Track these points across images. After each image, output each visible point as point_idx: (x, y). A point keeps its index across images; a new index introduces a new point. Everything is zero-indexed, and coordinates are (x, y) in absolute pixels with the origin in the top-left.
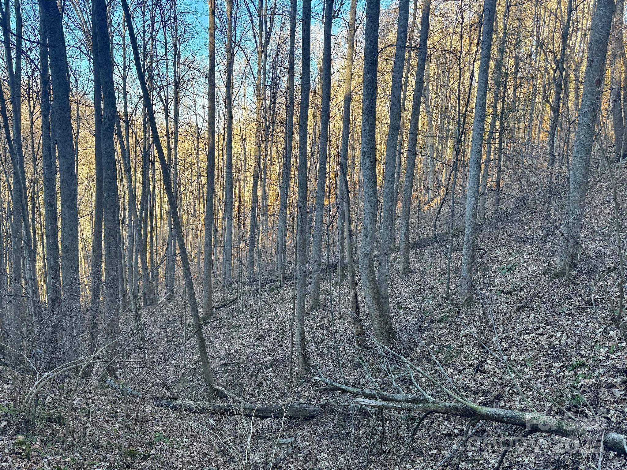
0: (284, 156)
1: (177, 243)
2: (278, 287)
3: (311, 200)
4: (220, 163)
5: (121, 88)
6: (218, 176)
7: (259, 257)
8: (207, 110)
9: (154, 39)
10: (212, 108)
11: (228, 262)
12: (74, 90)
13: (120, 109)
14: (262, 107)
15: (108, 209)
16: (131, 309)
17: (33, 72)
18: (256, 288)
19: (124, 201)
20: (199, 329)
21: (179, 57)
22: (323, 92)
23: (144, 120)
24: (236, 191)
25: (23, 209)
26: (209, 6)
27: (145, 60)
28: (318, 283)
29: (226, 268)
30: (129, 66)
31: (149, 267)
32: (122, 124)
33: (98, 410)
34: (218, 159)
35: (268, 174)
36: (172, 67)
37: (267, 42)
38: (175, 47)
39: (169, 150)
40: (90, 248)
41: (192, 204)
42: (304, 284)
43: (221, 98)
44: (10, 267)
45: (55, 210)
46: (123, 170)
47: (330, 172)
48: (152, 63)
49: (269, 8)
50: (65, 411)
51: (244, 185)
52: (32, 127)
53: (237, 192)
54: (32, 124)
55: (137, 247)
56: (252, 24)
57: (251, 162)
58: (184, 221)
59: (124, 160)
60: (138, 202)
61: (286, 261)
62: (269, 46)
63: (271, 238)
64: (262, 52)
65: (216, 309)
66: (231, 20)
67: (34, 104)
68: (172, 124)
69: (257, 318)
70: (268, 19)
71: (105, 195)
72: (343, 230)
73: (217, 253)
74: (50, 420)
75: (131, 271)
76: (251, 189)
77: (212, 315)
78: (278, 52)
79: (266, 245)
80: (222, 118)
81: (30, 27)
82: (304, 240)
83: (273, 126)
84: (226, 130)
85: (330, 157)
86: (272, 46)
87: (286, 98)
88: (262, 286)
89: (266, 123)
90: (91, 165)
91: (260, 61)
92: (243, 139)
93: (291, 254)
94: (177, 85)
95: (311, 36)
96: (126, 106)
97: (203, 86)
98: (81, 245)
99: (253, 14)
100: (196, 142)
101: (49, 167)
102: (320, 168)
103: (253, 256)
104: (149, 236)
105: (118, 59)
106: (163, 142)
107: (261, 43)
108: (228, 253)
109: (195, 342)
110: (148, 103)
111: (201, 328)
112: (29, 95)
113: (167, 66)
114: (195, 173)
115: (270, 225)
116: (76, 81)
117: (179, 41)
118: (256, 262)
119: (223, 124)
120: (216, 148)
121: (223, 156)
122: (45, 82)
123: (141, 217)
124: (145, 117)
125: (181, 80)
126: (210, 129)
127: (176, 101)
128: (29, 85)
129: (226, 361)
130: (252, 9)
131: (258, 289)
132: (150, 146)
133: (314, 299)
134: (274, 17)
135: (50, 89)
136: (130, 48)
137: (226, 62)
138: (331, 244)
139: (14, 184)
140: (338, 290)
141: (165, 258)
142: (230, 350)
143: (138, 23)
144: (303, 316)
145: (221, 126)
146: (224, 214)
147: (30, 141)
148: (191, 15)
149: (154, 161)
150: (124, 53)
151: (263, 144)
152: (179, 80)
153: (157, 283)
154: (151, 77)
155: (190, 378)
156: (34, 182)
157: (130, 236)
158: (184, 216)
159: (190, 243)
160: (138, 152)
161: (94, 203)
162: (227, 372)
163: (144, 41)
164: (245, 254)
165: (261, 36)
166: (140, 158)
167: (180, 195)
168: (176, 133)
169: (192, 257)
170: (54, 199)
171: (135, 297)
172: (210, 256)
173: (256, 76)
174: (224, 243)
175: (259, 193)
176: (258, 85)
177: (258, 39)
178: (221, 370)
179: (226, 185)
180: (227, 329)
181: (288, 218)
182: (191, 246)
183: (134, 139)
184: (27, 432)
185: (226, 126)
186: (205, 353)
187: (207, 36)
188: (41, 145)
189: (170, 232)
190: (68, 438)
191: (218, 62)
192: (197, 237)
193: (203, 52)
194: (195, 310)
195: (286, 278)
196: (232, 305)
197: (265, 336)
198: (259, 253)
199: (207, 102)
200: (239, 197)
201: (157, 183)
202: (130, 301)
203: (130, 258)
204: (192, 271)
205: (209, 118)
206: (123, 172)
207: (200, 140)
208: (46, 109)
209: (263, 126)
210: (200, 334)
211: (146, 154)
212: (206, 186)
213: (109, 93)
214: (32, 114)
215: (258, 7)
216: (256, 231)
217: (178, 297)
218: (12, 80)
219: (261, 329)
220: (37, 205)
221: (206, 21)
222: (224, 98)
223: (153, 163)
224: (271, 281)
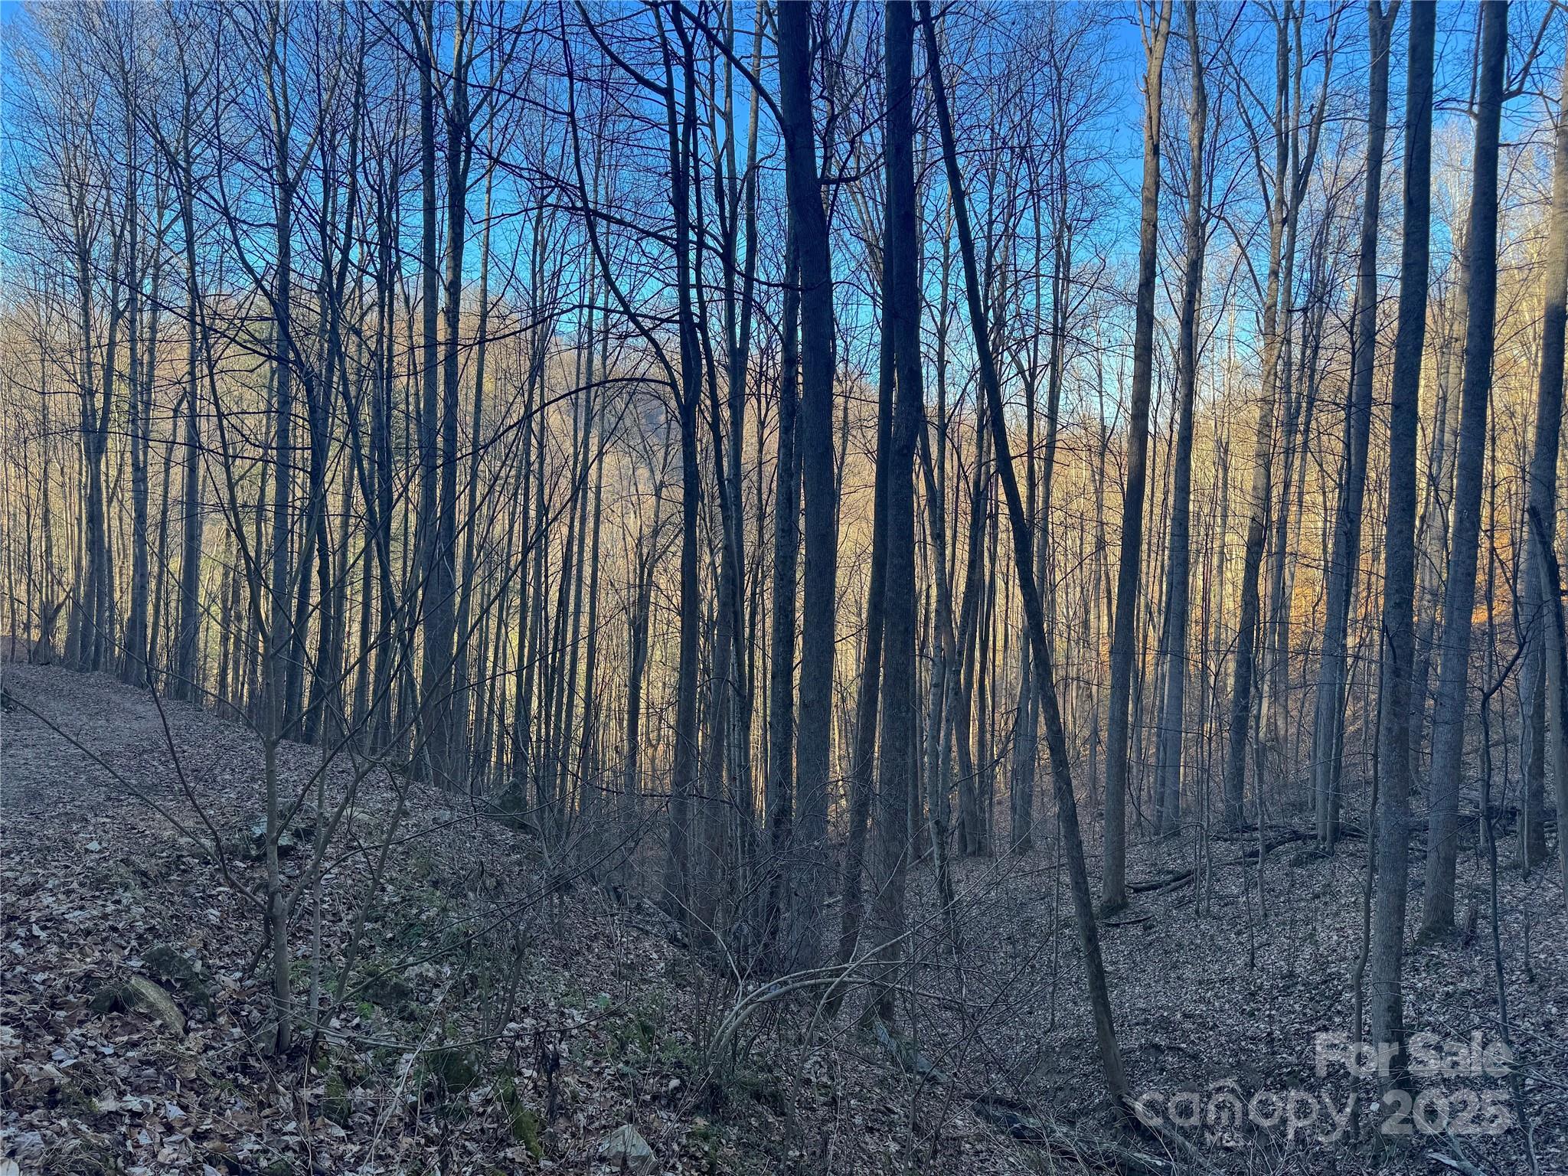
0: (1340, 486)
1: (1041, 709)
2: (1313, 856)
3: (1426, 611)
4: (1157, 511)
5: (933, 354)
6: (1149, 544)
7: (1260, 766)
8: (1129, 382)
9: (1010, 234)
10: (1143, 378)
11: (1169, 770)
12: (840, 369)
13: (930, 398)
14: (1280, 362)
15: (894, 625)
16: (932, 859)
17: (769, 339)
18: (1248, 850)
19: (928, 604)
20: (1092, 939)
21: (1068, 265)
22: (1472, 305)
23: (980, 420)
24: (1197, 581)
25: (736, 621)
26: (1145, 136)
27: (988, 285)
28: (1450, 863)
29: (1163, 785)
30: (955, 304)
31: (974, 759)
32: (933, 433)
33: (853, 1095)
34: (1152, 500)
35: (1290, 536)
36: (1050, 290)
37: (1299, 194)
38: (1058, 245)
39: (1032, 486)
40: (851, 704)
41: (1081, 612)
42: (1401, 861)
43: (1166, 350)
44: (705, 735)
45: (792, 622)
46: (928, 532)
47: (1492, 530)
48: (1003, 289)
49: (1306, 105)
50: (787, 1082)
51: (1220, 567)
52: (760, 451)
53: (1201, 583)
54: (761, 443)
55: (949, 713)
56: (1258, 156)
57: (1242, 507)
58: (1059, 656)
59: (932, 513)
60: (957, 607)
61: (1343, 782)
62: (1305, 203)
63: (1294, 713)
64: (1284, 221)
65: (1137, 891)
66: (1200, 159)
67: (768, 404)
68: (1042, 426)
69: (1252, 936)
70: (1303, 137)
71: (889, 594)
72: (1540, 708)
73: (1139, 741)
74: (757, 1096)
75: (934, 767)
76: (1242, 575)
77: (1124, 905)
78: (1329, 214)
79: (1282, 732)
80: (1168, 397)
81: (769, 250)
82: (1404, 731)
83: (1309, 410)
84: (1176, 427)
85: (1494, 487)
86: (1315, 200)
87: (1351, 333)
88: (1269, 848)
89: (1289, 402)
90: (864, 525)
91: (1275, 245)
92: (1223, 448)
93: (1359, 766)
94: (1059, 333)
95: (1433, 156)
96: (942, 394)
97: (1122, 325)
98: (835, 699)
99: (1259, 131)
100: (1096, 462)
101: (787, 530)
102: (1460, 521)
103: (1243, 760)
104: (976, 686)
105: (932, 291)
106: (1019, 469)
107: (1281, 201)
108: (1169, 743)
109: (1080, 970)
110: (989, 380)
111: (1095, 936)
112: (759, 387)
113: (1038, 289)
114: (1090, 538)
115: (1293, 675)
116: (847, 350)
117: (1069, 228)
118: (1250, 777)
119: (1168, 412)
120: (1148, 472)
121: (1166, 493)
122: (790, 361)
123: (962, 643)
124: (981, 414)
125: (1070, 320)
126: (1135, 428)
127: (1054, 370)
128: (761, 367)
129: (1160, 1040)
130: (1258, 118)
131: (1255, 854)
132: (988, 479)
133: (1436, 909)
134: (1319, 129)
135: (797, 373)
136: (959, 264)
137: (1183, 261)
138: (1497, 744)
139: (723, 565)
140: (1521, 891)
141: (1011, 745)
142: (1173, 1012)
143: (977, 204)
144: (1397, 955)
145: (1163, 417)
146: (1160, 641)
147: (755, 478)
148: (1101, 164)
149: (997, 514)
150: (946, 276)
151: (1278, 460)
152: (1065, 319)
153: (991, 803)
154: (1000, 323)
155: (1064, 1063)
156: (758, 562)
157: (936, 686)
158: (1059, 644)
159: (1071, 708)
160: (961, 494)
161: (865, 606)
162: (1162, 1070)
163: (989, 243)
164: (1220, 753)
165: (1282, 182)
166: (965, 505)
167: (1053, 591)
168: (1051, 447)
169: (1077, 747)
170: (791, 599)
171: (942, 830)
172: (1123, 749)
173: (1264, 285)
174: (1160, 719)
175: (1264, 587)
176: (1269, 308)
177: (1271, 192)
178: (1147, 1061)
179: (1171, 567)
180: (1166, 952)
181: (1350, 661)
182: (1074, 717)
183: (956, 463)
184: (713, 1112)
185: (1177, 416)
186: (1106, 1005)
187: (1136, 204)
188: (774, 485)
189: (1026, 680)
190: (789, 1149)
191: (1164, 264)
192: (1090, 696)
193: (1127, 246)
194: (1083, 887)
195: (1339, 833)
196: (1181, 886)
197: (1275, 992)
198: (1261, 752)
199: (1130, 364)
200: (1204, 599)
201: (1001, 565)
202: (929, 838)
203: (933, 738)
204: (1074, 783)
205: (1135, 403)
206: (929, 539)
207: (1108, 457)
208: (789, 414)
209: (1279, 411)
210: (1094, 954)
211: (979, 497)
212: (1117, 568)
213: (911, 370)
214: (762, 424)
215: (1276, 111)
216: (1252, 690)
217: (1039, 845)
218: (734, 362)
219: (1262, 970)
220: (760, 609)
221: (1136, 172)
222: (1176, 347)
223: (994, 517)
224: (1296, 836)
